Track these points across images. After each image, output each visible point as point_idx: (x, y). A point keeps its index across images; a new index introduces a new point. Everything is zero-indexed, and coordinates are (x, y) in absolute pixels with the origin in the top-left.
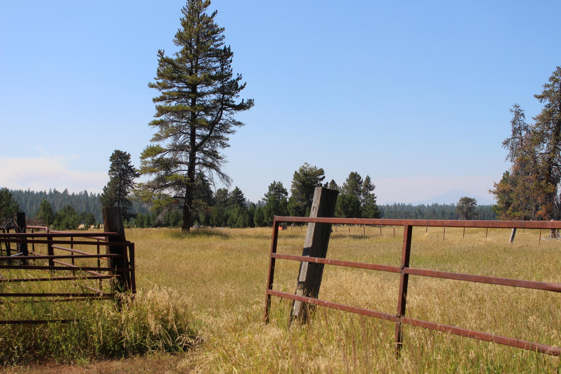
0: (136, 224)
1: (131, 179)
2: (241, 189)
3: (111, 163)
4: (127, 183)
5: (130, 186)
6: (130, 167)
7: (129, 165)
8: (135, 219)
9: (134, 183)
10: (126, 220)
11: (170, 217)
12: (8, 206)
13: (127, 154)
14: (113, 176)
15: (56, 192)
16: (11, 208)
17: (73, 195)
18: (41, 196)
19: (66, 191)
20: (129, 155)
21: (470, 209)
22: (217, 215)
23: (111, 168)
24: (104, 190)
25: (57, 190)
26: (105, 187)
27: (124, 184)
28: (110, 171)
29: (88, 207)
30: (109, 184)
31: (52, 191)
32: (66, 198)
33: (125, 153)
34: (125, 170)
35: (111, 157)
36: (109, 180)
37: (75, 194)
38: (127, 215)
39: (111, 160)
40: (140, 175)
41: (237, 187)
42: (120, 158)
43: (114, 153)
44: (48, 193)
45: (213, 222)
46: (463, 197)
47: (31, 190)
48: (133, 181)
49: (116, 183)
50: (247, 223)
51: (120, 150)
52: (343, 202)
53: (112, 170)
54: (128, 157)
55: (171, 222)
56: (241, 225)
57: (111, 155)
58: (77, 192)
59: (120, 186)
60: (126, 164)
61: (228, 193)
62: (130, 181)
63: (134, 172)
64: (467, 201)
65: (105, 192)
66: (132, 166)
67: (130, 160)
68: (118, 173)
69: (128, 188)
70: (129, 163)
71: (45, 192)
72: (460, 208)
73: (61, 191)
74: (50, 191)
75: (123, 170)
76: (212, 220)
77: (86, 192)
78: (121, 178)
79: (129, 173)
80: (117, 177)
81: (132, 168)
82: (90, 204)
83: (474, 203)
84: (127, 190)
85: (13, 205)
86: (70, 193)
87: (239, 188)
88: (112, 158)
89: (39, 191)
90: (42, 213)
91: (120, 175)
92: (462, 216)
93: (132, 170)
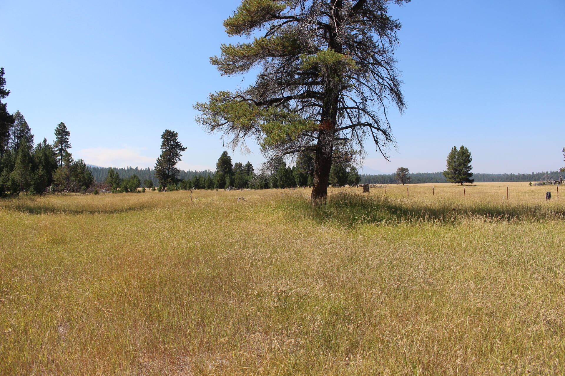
0: (181, 187)
1: (178, 152)
3: (163, 140)
4: (175, 156)
5: (177, 157)
6: (177, 143)
7: (176, 141)
8: (181, 183)
9: (180, 155)
10: (175, 184)
11: (205, 182)
13: (175, 133)
14: (164, 150)
15: (131, 168)
17: (141, 170)
18: (122, 171)
19: (137, 168)
20: (176, 133)
21: (405, 175)
22: (239, 180)
23: (163, 143)
24: (157, 161)
25: (132, 167)
26: (158, 158)
27: (173, 156)
28: (162, 146)
29: (150, 177)
30: (161, 156)
31: (129, 168)
32: (137, 172)
33: (174, 132)
34: (174, 145)
35: (162, 135)
36: (161, 153)
37: (143, 169)
38: (175, 180)
39: (162, 138)
40: (185, 149)
41: (248, 162)
42: (170, 136)
43: (165, 132)
45: (236, 185)
46: (400, 167)
47: (116, 168)
48: (180, 153)
49: (167, 155)
50: (263, 186)
51: (170, 130)
52: (335, 169)
53: (164, 145)
54: (176, 135)
55: (206, 185)
56: (259, 187)
57: (162, 134)
59: (170, 158)
60: (174, 140)
61: (243, 165)
62: (177, 154)
63: (180, 146)
64: (403, 170)
65: (158, 162)
66: (179, 142)
67: (177, 138)
68: (168, 148)
69: (176, 159)
70: (176, 140)
72: (398, 174)
73: (134, 168)
74: (128, 168)
75: (172, 145)
76: (235, 183)
77: (149, 168)
78: (170, 151)
79: (176, 147)
80: (167, 151)
81: (179, 144)
82: (151, 175)
83: (407, 171)
84: (175, 161)
86: (139, 169)
87: (250, 162)
88: (164, 136)
90: (109, 179)
91: (169, 149)
92: (400, 181)
93: (178, 145)
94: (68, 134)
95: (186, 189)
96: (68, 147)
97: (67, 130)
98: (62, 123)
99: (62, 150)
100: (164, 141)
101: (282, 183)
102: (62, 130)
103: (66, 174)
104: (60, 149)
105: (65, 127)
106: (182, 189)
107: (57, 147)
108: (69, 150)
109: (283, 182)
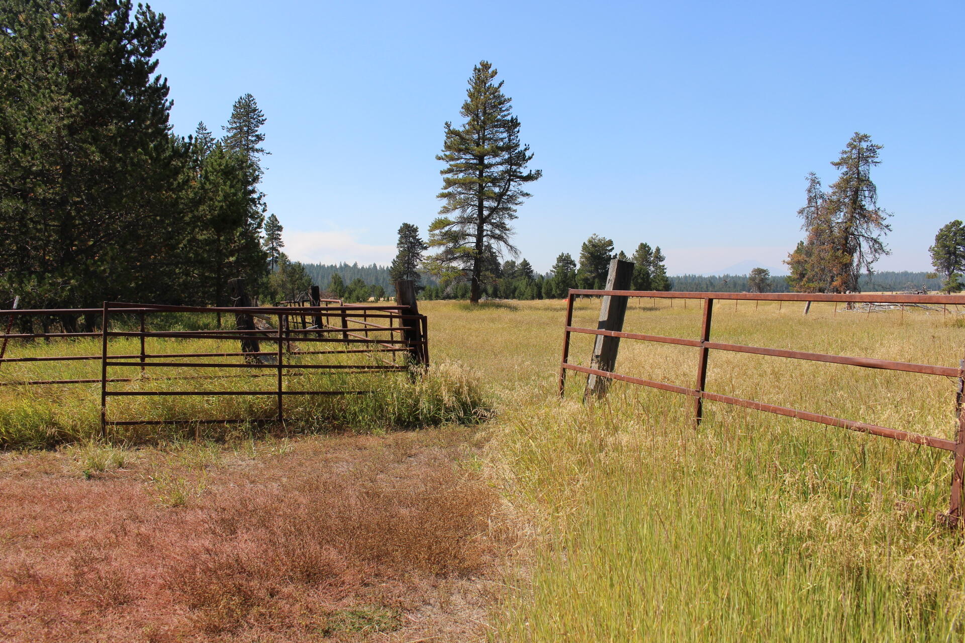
0: (425, 296)
1: (419, 251)
2: (528, 261)
3: (399, 236)
4: (416, 256)
5: (418, 258)
6: (419, 240)
7: (417, 238)
8: (424, 292)
9: (422, 256)
10: (417, 293)
11: (459, 289)
12: (301, 279)
13: (415, 227)
14: (402, 249)
15: (346, 265)
16: (304, 281)
17: (363, 268)
18: (332, 269)
19: (355, 265)
20: (417, 227)
21: (763, 280)
22: (505, 287)
23: (399, 241)
24: (393, 263)
25: (347, 263)
26: (394, 260)
27: (413, 257)
28: (398, 244)
29: (377, 280)
30: (397, 257)
31: (343, 265)
32: (356, 271)
33: (413, 226)
34: (413, 243)
36: (397, 253)
38: (416, 288)
39: (399, 233)
40: (428, 247)
41: (525, 259)
42: (408, 231)
43: (402, 226)
44: (338, 266)
45: (501, 294)
46: (756, 268)
47: (322, 264)
48: (421, 253)
49: (404, 256)
50: (535, 296)
51: (408, 223)
53: (401, 243)
54: (416, 230)
55: (460, 294)
56: (529, 297)
57: (399, 228)
58: (366, 266)
59: (409, 259)
60: (414, 237)
61: (516, 265)
62: (418, 254)
63: (422, 245)
64: (760, 272)
67: (418, 233)
68: (406, 246)
69: (416, 261)
70: (417, 236)
71: (336, 266)
72: (752, 279)
75: (411, 243)
76: (500, 292)
77: (375, 265)
78: (409, 250)
79: (417, 245)
80: (405, 250)
82: (379, 277)
83: (767, 274)
84: (415, 263)
85: (306, 278)
88: (400, 231)
89: (330, 265)
90: (333, 286)
91: (408, 248)
92: (754, 288)
93: (420, 243)
94: (280, 228)
95: (431, 299)
96: (280, 246)
97: (279, 224)
98: (273, 215)
99: (273, 249)
100: (401, 237)
101: (558, 292)
102: (273, 224)
103: (282, 281)
104: (270, 248)
105: (276, 220)
106: (426, 299)
107: (266, 246)
108: (281, 250)
109: (560, 290)
